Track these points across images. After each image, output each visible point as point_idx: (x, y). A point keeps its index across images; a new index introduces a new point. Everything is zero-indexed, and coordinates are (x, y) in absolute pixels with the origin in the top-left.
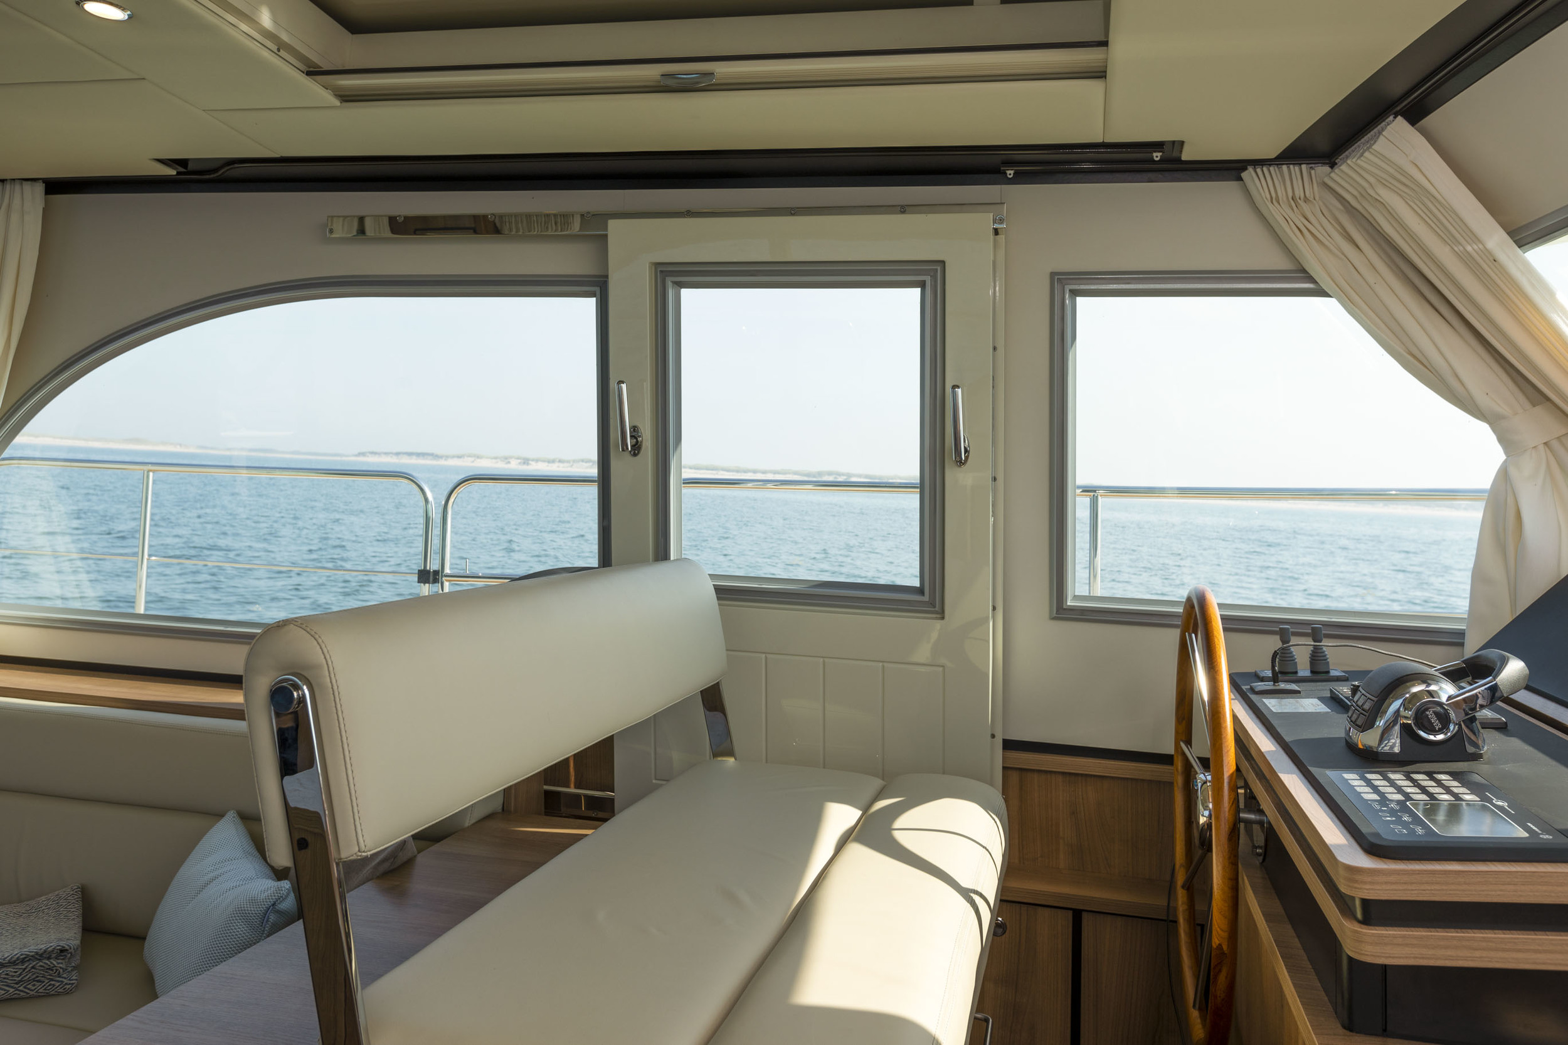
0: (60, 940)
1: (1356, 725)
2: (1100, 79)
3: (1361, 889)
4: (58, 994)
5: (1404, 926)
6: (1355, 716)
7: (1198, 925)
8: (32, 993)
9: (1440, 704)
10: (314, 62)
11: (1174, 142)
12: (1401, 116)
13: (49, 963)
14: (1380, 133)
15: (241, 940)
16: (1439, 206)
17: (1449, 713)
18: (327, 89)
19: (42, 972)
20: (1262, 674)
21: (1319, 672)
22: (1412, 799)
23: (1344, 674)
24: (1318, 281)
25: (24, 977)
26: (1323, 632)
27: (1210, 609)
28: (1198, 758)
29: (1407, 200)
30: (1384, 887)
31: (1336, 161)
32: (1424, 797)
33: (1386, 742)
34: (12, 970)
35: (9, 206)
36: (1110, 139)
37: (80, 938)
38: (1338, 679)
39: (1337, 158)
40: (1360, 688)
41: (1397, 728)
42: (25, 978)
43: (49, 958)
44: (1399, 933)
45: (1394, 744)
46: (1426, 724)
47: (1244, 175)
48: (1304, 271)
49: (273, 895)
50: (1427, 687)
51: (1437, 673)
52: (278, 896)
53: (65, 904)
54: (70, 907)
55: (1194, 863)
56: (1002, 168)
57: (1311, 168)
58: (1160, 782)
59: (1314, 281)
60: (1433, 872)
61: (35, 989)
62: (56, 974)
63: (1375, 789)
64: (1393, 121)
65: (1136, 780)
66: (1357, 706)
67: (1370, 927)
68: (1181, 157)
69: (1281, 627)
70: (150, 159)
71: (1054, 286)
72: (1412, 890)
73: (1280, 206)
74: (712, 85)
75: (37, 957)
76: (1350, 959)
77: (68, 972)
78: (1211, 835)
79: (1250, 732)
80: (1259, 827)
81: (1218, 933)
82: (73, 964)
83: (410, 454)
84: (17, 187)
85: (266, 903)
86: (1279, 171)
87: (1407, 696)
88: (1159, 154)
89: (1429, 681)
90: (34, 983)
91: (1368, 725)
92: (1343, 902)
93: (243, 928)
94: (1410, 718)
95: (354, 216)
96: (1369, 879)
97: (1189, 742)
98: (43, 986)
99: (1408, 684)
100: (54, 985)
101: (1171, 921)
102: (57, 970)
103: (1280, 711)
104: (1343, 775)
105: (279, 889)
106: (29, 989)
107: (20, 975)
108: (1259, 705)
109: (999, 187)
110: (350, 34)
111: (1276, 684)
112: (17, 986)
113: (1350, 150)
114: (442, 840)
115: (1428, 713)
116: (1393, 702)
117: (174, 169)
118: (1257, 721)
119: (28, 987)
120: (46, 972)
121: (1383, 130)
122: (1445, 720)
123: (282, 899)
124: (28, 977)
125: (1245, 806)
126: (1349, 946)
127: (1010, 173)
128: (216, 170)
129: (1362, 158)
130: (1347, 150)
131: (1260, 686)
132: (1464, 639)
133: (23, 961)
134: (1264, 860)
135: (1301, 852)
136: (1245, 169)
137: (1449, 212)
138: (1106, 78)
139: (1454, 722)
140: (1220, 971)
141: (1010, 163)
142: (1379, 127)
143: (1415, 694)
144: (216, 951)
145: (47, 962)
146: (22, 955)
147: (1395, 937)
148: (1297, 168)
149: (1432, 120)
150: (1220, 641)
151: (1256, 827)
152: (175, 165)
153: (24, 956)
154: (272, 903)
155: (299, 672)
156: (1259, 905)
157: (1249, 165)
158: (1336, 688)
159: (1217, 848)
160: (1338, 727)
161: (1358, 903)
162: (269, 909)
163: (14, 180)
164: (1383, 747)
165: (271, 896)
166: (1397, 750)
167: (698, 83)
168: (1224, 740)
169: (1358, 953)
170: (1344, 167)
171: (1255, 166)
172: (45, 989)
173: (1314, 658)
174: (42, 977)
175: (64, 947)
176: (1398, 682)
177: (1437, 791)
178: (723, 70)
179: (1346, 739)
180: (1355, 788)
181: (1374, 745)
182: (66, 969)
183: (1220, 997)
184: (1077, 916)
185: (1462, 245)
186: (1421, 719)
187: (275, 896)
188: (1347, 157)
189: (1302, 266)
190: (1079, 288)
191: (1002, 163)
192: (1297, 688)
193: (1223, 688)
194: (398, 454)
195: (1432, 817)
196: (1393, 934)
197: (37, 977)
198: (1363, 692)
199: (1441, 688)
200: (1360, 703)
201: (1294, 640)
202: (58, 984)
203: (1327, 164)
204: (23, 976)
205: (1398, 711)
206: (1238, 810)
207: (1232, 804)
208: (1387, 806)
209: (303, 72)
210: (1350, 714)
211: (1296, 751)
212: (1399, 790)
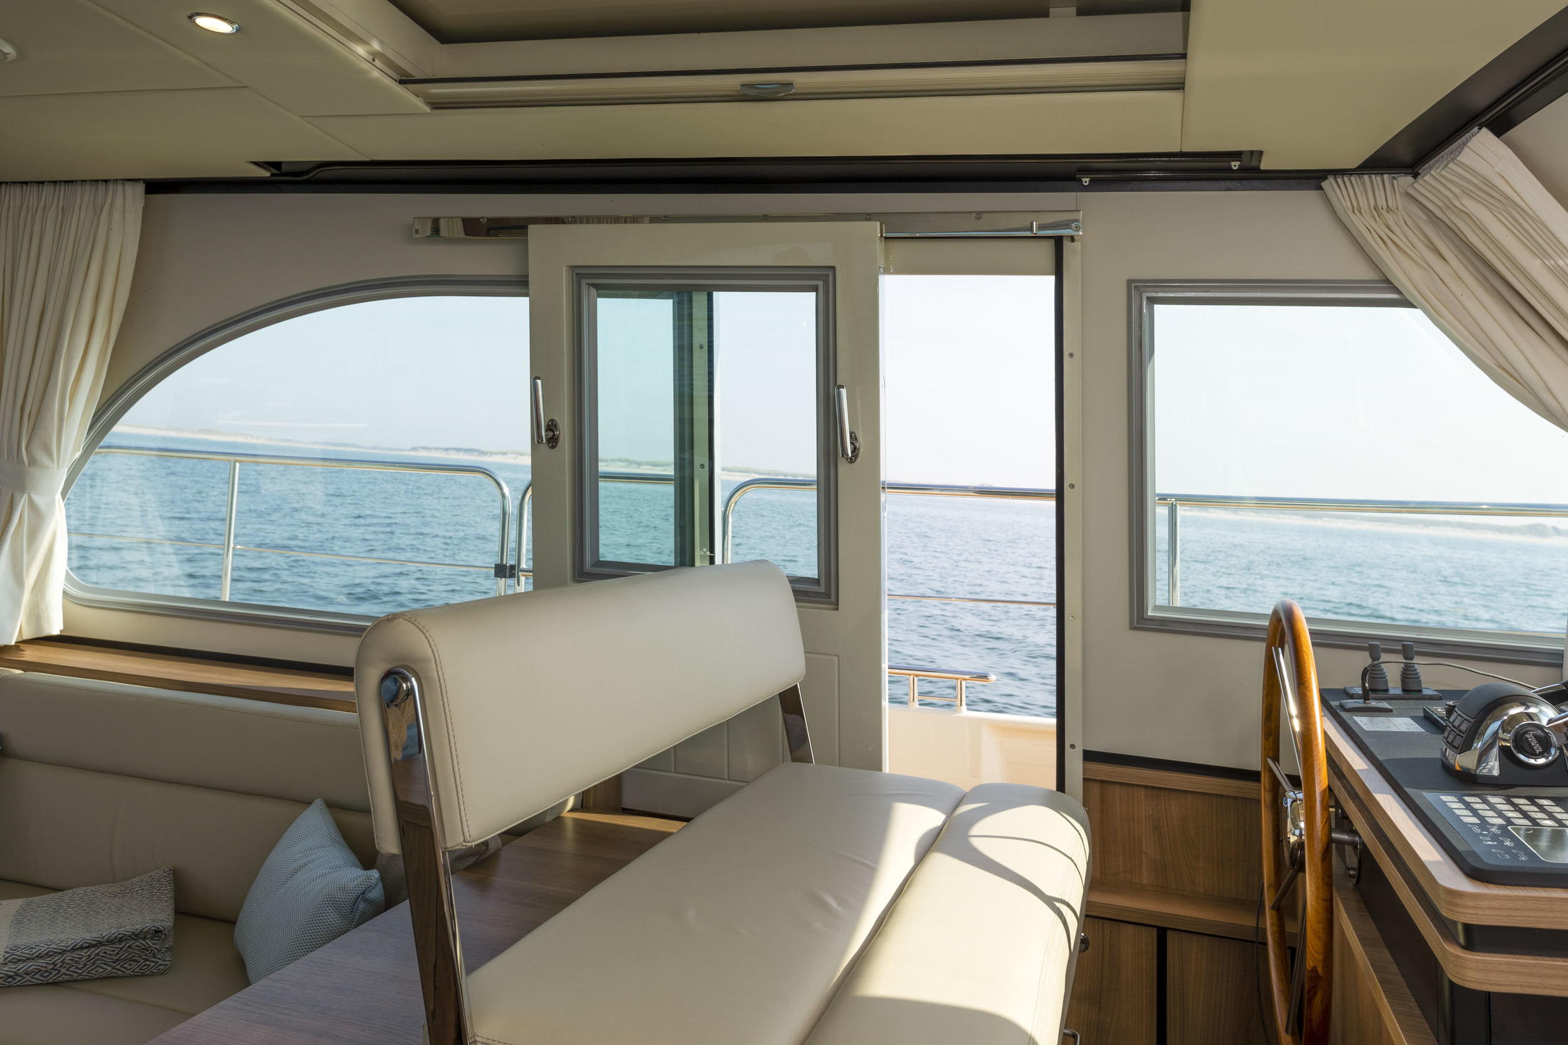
0: (154, 921)
1: (1453, 746)
2: (1178, 90)
3: (1463, 913)
4: (153, 974)
5: (1509, 953)
6: (1451, 738)
7: (1289, 948)
8: (128, 972)
9: (1540, 727)
10: (406, 71)
11: (1252, 152)
12: (1487, 127)
13: (144, 943)
14: (1464, 144)
15: (332, 927)
16: (1527, 219)
17: (1550, 737)
18: (418, 97)
19: (138, 952)
20: (1352, 691)
21: (1411, 689)
22: (1513, 824)
23: (1437, 693)
24: (1403, 292)
25: (122, 955)
26: (1415, 649)
27: (1299, 624)
28: (1286, 775)
29: (1493, 212)
30: (1487, 912)
31: (1419, 171)
32: (1526, 822)
33: (1484, 765)
34: (110, 948)
35: (112, 204)
36: (1185, 149)
37: (173, 920)
38: (1431, 698)
39: (1420, 169)
40: (1456, 709)
41: (1495, 750)
42: (123, 957)
43: (144, 939)
44: (1504, 960)
45: (1493, 767)
46: (1526, 747)
47: (1324, 184)
48: (1388, 281)
49: (362, 883)
50: (1526, 709)
51: (1536, 696)
52: (367, 885)
53: (157, 885)
54: (162, 889)
55: (1283, 885)
56: (1077, 176)
57: (1393, 177)
58: (1246, 799)
59: (1399, 292)
60: (1538, 899)
61: (131, 968)
62: (151, 954)
63: (1475, 813)
64: (1478, 132)
65: (1221, 796)
66: (1453, 726)
67: (1473, 953)
68: (1259, 166)
69: (1370, 643)
70: (247, 162)
71: (1132, 293)
72: (1517, 916)
73: (1362, 215)
74: (791, 94)
75: (133, 937)
76: (1452, 984)
77: (163, 953)
78: (1303, 856)
79: (1341, 750)
80: (1352, 849)
81: (1312, 955)
82: (167, 946)
83: (458, 450)
84: (120, 187)
85: (356, 892)
86: (1361, 181)
87: (1505, 718)
88: (1237, 164)
89: (1529, 704)
90: (131, 962)
91: (1466, 747)
92: (1445, 927)
93: (334, 915)
94: (1509, 741)
95: (427, 218)
96: (1471, 904)
97: (1276, 759)
98: (139, 966)
99: (1506, 706)
100: (149, 965)
101: (1260, 943)
102: (152, 950)
103: (1371, 730)
104: (1441, 797)
105: (369, 878)
106: (125, 968)
107: (118, 954)
108: (1350, 722)
109: (1073, 194)
110: (439, 43)
111: (1367, 702)
112: (114, 965)
113: (1433, 161)
114: (524, 835)
115: (1527, 736)
116: (1491, 724)
117: (269, 171)
118: (1348, 739)
119: (125, 966)
120: (142, 952)
121: (1467, 141)
122: (1546, 744)
123: (370, 888)
124: (125, 956)
125: (1336, 826)
126: (1451, 972)
127: (1086, 181)
128: (307, 172)
129: (1446, 169)
130: (1431, 160)
131: (1350, 703)
132: (1563, 660)
133: (120, 941)
134: (1357, 883)
135: (1399, 874)
136: (1325, 178)
137: (1537, 224)
138: (1184, 89)
139: (1555, 746)
140: (1315, 994)
141: (1086, 171)
142: (1463, 138)
143: (1513, 717)
144: (307, 937)
145: (143, 942)
146: (119, 934)
147: (1500, 963)
148: (1379, 178)
149: (1517, 132)
150: (1310, 656)
151: (1348, 848)
152: (269, 167)
153: (121, 936)
154: (362, 891)
155: (407, 664)
156: (1354, 928)
157: (1330, 175)
158: (1429, 707)
159: (1310, 867)
160: (1434, 747)
161: (1460, 928)
162: (358, 898)
163: (117, 180)
164: (1481, 770)
165: (361, 884)
166: (1496, 773)
167: (777, 93)
168: (1315, 758)
169: (1461, 979)
170: (1427, 178)
171: (1335, 175)
172: (140, 969)
173: (1405, 676)
174: (138, 957)
175: (158, 928)
176: (1497, 703)
177: (1538, 815)
178: (801, 80)
179: (1442, 761)
180: (1454, 810)
181: (1472, 768)
182: (161, 950)
183: (1315, 1021)
184: (1162, 933)
185: (1553, 259)
186: (1520, 742)
187: (364, 885)
188: (1431, 168)
189: (1386, 277)
190: (1156, 295)
191: (1078, 171)
192: (1389, 707)
193: (1313, 705)
194: (447, 449)
195: (1534, 843)
196: (1498, 961)
197: (134, 956)
198: (1460, 713)
199: (1541, 711)
200: (1456, 724)
201: (1384, 657)
202: (152, 964)
203: (1410, 174)
204: (119, 955)
205: (1496, 733)
206: (1330, 831)
207: (1325, 823)
208: (1487, 830)
209: (396, 81)
210: (1446, 735)
211: (1390, 770)
212: (1500, 814)
